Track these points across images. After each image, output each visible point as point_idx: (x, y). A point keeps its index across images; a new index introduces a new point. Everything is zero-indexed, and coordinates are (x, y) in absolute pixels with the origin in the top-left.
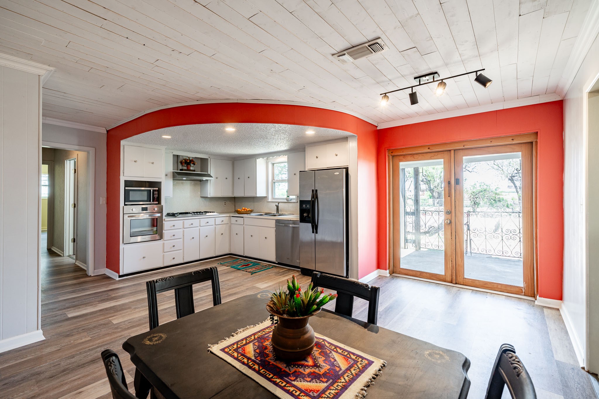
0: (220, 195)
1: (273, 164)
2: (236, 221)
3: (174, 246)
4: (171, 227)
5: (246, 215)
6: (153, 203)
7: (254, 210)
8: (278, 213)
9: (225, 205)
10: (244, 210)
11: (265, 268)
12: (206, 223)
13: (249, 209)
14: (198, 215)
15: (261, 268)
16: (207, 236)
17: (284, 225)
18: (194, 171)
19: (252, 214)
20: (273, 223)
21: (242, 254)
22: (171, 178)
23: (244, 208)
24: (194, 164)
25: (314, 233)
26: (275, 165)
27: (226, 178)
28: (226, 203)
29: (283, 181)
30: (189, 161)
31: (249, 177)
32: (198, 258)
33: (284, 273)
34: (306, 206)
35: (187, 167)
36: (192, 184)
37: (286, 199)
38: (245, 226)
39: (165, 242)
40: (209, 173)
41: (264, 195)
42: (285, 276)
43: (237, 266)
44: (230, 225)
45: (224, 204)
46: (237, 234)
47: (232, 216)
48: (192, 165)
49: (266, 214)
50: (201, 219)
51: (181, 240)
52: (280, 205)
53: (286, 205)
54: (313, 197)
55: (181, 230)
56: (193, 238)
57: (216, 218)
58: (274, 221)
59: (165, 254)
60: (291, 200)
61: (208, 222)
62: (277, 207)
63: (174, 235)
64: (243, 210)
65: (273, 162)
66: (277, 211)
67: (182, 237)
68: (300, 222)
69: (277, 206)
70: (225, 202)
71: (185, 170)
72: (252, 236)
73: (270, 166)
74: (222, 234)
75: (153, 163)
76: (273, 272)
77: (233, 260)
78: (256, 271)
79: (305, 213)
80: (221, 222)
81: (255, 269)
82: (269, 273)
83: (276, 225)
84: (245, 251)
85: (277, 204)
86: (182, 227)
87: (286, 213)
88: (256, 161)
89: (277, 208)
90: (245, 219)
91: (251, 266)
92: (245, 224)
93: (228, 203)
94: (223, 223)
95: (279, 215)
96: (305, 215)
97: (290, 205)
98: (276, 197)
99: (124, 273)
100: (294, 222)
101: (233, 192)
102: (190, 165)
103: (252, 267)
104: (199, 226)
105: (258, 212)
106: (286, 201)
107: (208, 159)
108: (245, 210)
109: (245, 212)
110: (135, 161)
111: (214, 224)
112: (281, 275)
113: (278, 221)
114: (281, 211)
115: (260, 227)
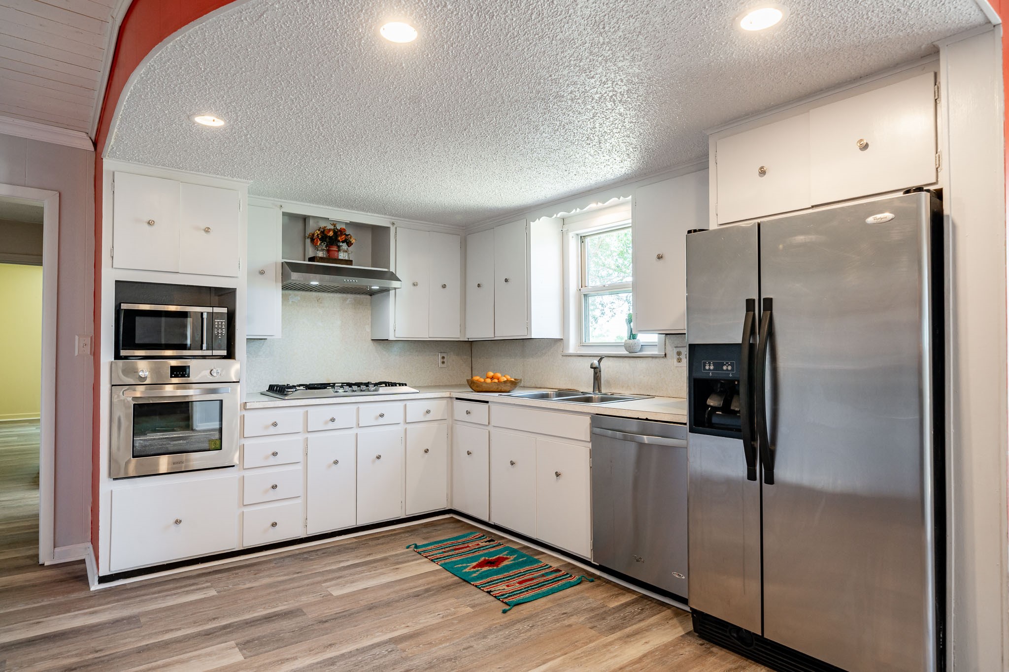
0: (424, 335)
1: (582, 238)
2: (468, 413)
3: (274, 487)
4: (267, 427)
5: (497, 394)
6: (209, 353)
7: (521, 380)
8: (600, 391)
9: (443, 366)
10: (492, 378)
11: (554, 581)
12: (376, 418)
13: (509, 377)
14: (353, 391)
15: (542, 579)
16: (379, 457)
17: (621, 437)
18: (350, 262)
19: (517, 393)
20: (582, 427)
21: (486, 519)
22: (276, 281)
23: (491, 374)
24: (349, 244)
25: (755, 479)
26: (588, 240)
27: (444, 286)
28: (445, 360)
29: (614, 289)
30: (331, 234)
31: (506, 280)
32: (351, 524)
33: (624, 618)
34: (718, 367)
35: (328, 251)
36: (348, 302)
37: (627, 347)
38: (493, 430)
39: (247, 474)
40: (392, 269)
41: (553, 333)
42: (628, 636)
43: (462, 562)
44: (451, 426)
45: (440, 360)
46: (469, 453)
47: (457, 399)
48: (344, 246)
49: (561, 393)
50: (361, 406)
51: (299, 467)
52: (605, 365)
53: (626, 365)
54: (751, 329)
55: (300, 438)
56: (336, 462)
57: (408, 403)
58: (587, 420)
59: (246, 510)
60: (641, 351)
61: (382, 416)
62: (596, 370)
63: (275, 454)
64: (489, 381)
65: (582, 232)
66: (597, 386)
67: (300, 457)
68: (691, 431)
69: (595, 368)
70: (444, 355)
71: (322, 259)
72: (512, 463)
73: (573, 244)
74: (426, 451)
75: (207, 230)
76: (583, 604)
77: (456, 535)
78: (522, 596)
79: (713, 396)
80: (425, 415)
81: (520, 583)
82: (568, 610)
83: (593, 434)
84: (492, 510)
85: (596, 362)
86: (300, 428)
87: (626, 393)
88: (527, 228)
89: (595, 373)
90: (493, 407)
91: (508, 568)
92: (493, 423)
93: (451, 358)
94: (429, 417)
95: (603, 400)
96: (712, 402)
97: (641, 364)
98: (593, 340)
99: (111, 569)
100: (665, 427)
101: (463, 327)
102: (339, 247)
103: (511, 573)
104: (354, 425)
105: (537, 388)
106: (625, 353)
107: (389, 228)
108: (496, 381)
109: (495, 388)
110: (149, 223)
111: (401, 420)
112: (613, 629)
113: (597, 420)
114: (608, 383)
115: (540, 438)
